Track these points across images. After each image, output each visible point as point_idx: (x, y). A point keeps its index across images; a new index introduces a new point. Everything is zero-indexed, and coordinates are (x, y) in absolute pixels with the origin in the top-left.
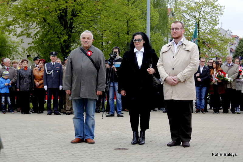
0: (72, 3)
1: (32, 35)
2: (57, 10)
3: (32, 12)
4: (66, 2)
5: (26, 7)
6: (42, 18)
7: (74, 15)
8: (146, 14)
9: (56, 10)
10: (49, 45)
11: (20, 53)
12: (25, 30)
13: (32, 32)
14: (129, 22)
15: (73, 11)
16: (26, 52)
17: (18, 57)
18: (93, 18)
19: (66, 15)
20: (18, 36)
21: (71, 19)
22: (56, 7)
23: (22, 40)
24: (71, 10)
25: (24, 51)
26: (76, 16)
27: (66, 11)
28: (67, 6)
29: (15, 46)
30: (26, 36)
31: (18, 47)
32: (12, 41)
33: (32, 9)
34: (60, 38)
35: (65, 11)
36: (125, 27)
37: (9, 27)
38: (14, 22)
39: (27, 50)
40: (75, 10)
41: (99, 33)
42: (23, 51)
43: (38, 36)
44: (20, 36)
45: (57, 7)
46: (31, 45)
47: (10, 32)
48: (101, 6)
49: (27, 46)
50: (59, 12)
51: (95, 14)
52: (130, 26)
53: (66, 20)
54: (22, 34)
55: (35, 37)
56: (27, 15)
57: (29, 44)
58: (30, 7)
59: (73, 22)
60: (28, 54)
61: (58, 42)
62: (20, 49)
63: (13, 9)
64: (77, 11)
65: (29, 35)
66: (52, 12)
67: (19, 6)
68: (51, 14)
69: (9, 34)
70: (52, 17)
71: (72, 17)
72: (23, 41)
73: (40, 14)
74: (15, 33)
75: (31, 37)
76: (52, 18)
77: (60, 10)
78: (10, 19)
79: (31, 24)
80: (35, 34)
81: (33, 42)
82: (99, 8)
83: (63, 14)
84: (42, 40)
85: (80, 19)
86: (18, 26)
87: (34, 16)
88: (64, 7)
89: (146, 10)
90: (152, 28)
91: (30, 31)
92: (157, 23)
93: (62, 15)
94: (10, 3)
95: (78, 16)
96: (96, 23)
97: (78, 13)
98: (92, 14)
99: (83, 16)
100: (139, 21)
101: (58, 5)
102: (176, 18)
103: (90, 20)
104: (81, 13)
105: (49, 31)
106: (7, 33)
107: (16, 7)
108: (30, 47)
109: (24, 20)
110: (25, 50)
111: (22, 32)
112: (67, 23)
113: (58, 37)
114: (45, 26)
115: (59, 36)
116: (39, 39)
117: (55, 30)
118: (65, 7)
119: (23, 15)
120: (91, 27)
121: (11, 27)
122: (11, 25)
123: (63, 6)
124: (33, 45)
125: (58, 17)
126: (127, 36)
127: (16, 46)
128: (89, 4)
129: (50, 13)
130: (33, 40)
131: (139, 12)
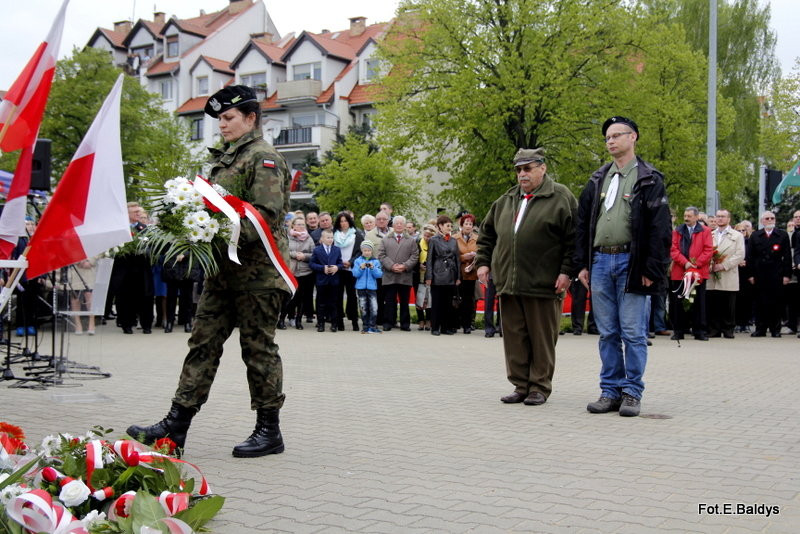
0: (537, 94)
1: (450, 165)
2: (504, 110)
3: (449, 116)
4: (523, 92)
5: (437, 107)
6: (471, 130)
7: (540, 118)
8: (705, 112)
9: (500, 110)
10: (486, 185)
11: (424, 202)
12: (435, 155)
13: (449, 160)
14: (666, 131)
15: (537, 109)
16: (436, 201)
17: (420, 213)
18: (581, 125)
19: (522, 120)
20: (420, 169)
21: (534, 127)
22: (500, 102)
23: (429, 177)
24: (533, 109)
25: (433, 200)
26: (544, 120)
27: (523, 111)
28: (524, 102)
29: (412, 188)
30: (436, 168)
31: (419, 191)
32: (408, 178)
33: (449, 110)
34: (509, 170)
35: (519, 111)
36: (656, 143)
37: (401, 148)
38: (411, 139)
39: (438, 197)
40: (543, 108)
41: (596, 157)
42: (429, 199)
43: (463, 168)
44: (425, 167)
45: (504, 104)
46: (447, 188)
47: (404, 159)
48: (600, 98)
49: (438, 190)
50: (507, 114)
51: (586, 115)
52: (667, 140)
53: (523, 131)
54: (428, 163)
55: (457, 170)
56: (440, 124)
57: (442, 184)
58: (447, 106)
59: (537, 136)
60: (440, 206)
61: (504, 180)
62: (424, 197)
63: (409, 110)
64: (545, 110)
65: (442, 167)
66: (493, 115)
67: (423, 105)
68: (490, 120)
69: (402, 164)
70: (493, 124)
71: (535, 123)
72: (431, 179)
73: (467, 119)
74: (414, 161)
75: (449, 170)
76: (493, 127)
77: (509, 110)
78: (404, 133)
79: (447, 142)
80: (457, 164)
81: (451, 180)
82: (596, 101)
83: (517, 118)
84: (470, 176)
85: (554, 127)
86: (420, 147)
87: (454, 126)
88: (519, 102)
89: (707, 102)
90: (720, 144)
91: (446, 157)
92: (732, 131)
93: (513, 120)
94: (404, 100)
95: (549, 120)
96: (588, 136)
97: (548, 115)
98: (581, 116)
99: (559, 121)
100: (689, 129)
101: (506, 98)
102: (777, 117)
103: (575, 128)
104: (555, 114)
105: (484, 156)
106: (397, 162)
107: (417, 108)
108: (446, 191)
109: (432, 134)
110: (435, 197)
111: (429, 159)
112: (525, 136)
113: (505, 168)
114: (476, 144)
115: (508, 167)
116: (463, 173)
117: (498, 152)
118: (522, 104)
119: (431, 124)
120: (578, 144)
121: (406, 149)
122: (405, 145)
123: (516, 101)
124: (451, 186)
125: (505, 124)
126: (661, 163)
127: (416, 189)
128: (573, 94)
129: (489, 116)
130: (451, 177)
131: (689, 108)
